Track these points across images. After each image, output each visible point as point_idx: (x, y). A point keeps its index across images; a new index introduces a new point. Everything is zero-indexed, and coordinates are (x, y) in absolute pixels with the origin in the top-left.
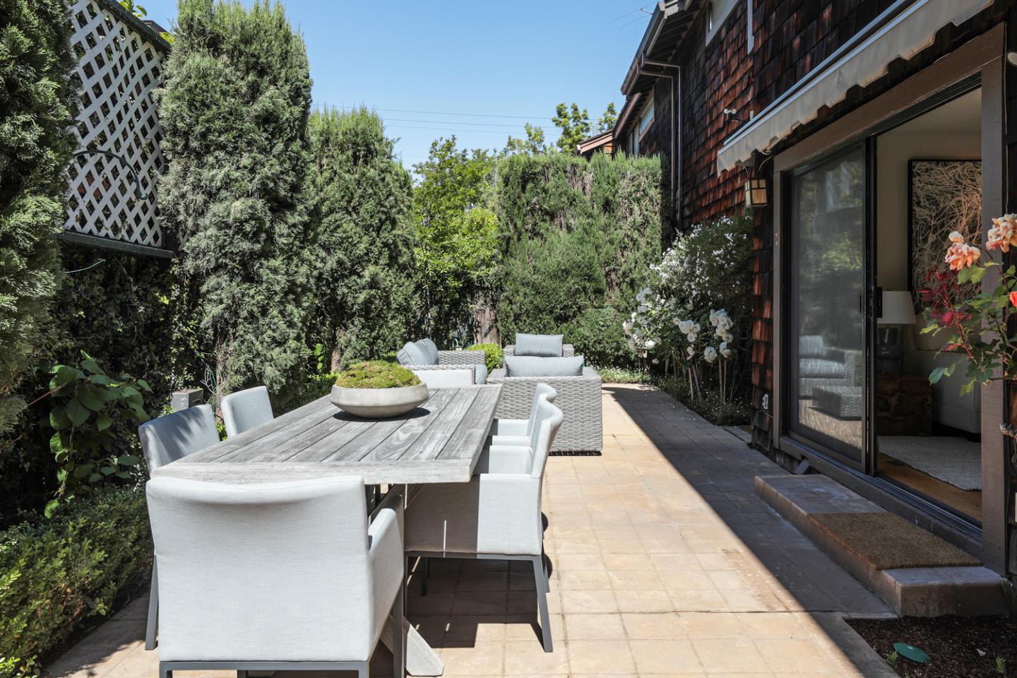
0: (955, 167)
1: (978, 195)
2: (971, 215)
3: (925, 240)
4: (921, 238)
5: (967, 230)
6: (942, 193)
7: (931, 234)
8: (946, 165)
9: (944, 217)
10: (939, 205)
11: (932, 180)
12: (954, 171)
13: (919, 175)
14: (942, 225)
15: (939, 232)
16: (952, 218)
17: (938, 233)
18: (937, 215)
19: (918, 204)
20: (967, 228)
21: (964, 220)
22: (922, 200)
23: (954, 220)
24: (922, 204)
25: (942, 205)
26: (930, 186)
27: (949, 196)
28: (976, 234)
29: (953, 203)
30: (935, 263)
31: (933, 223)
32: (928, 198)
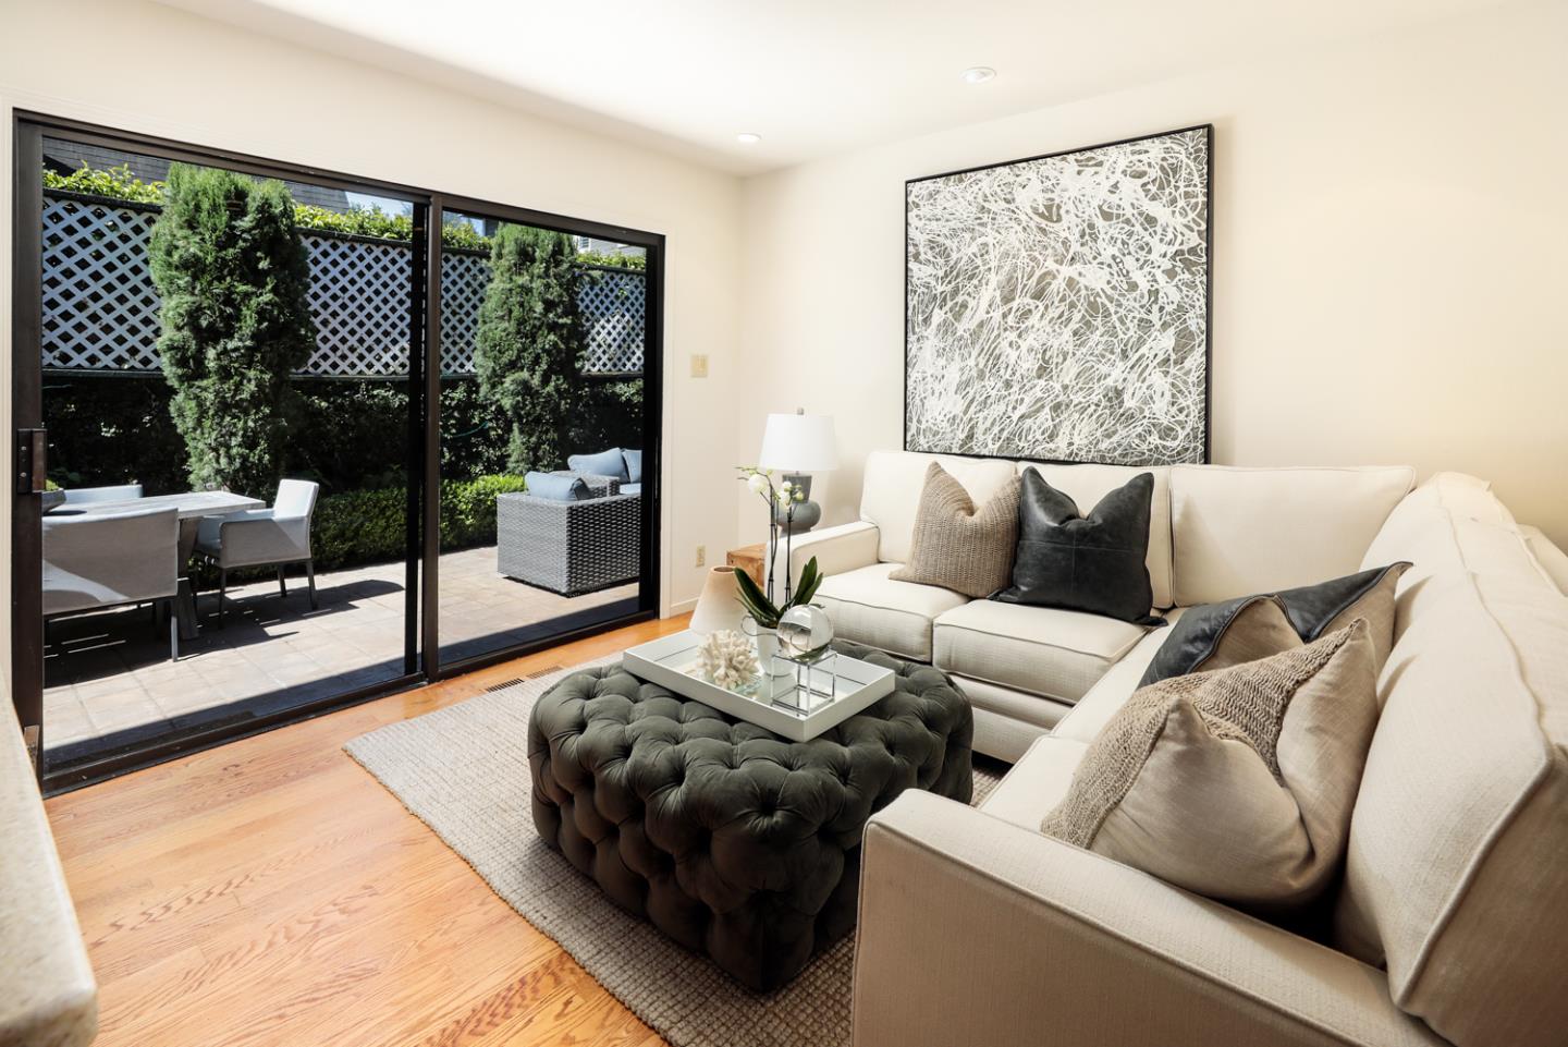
0: (977, 182)
1: (1020, 229)
2: (1006, 268)
3: (926, 321)
4: (920, 318)
5: (998, 299)
6: (954, 233)
7: (937, 310)
8: (961, 181)
9: (957, 276)
10: (949, 256)
11: (938, 212)
12: (975, 188)
13: (917, 206)
14: (956, 292)
15: (950, 304)
16: (971, 278)
17: (947, 308)
18: (946, 275)
19: (916, 256)
20: (998, 293)
21: (994, 279)
22: (922, 250)
23: (975, 282)
24: (922, 257)
25: (954, 256)
26: (934, 223)
27: (967, 236)
28: (1015, 305)
29: (974, 248)
30: (942, 362)
31: (940, 289)
32: (932, 244)
